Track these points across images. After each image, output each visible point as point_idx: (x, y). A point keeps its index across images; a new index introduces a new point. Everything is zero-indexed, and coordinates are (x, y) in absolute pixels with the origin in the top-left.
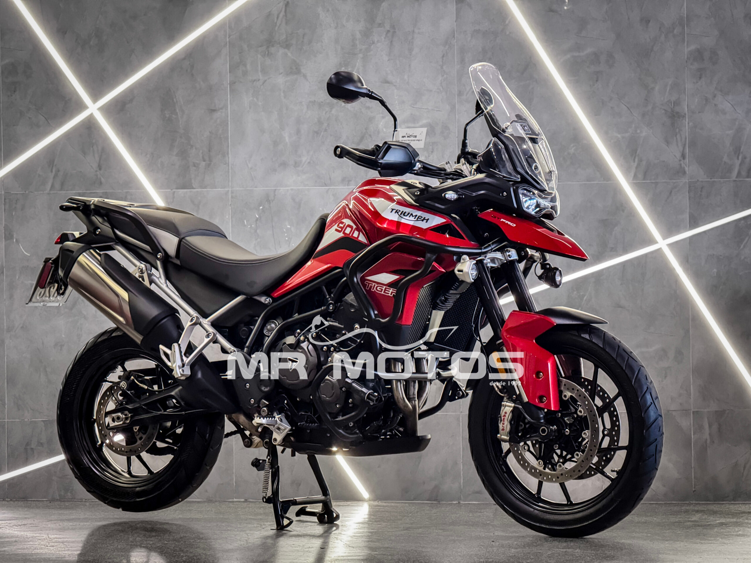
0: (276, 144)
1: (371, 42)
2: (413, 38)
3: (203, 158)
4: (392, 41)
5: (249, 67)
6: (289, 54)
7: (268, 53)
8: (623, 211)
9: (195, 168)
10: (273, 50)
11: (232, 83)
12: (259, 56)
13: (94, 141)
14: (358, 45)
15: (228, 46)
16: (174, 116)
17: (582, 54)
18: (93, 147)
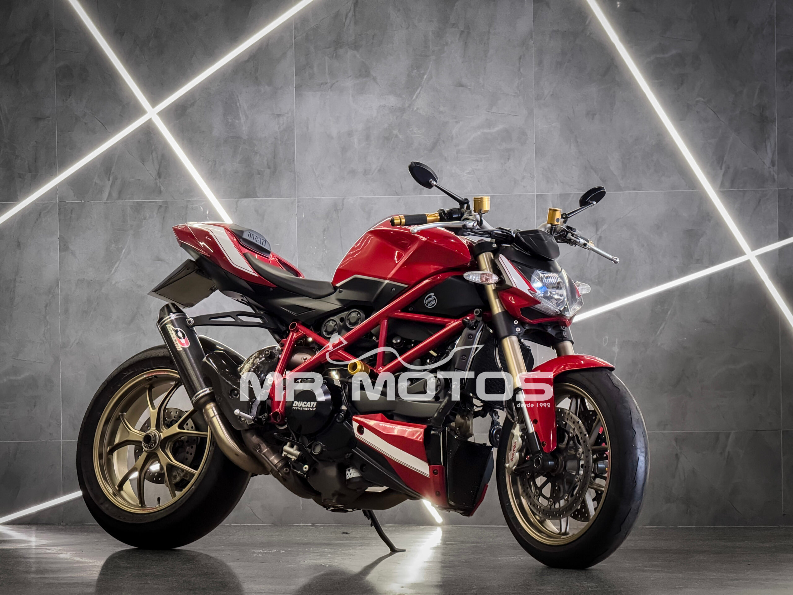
0: (344, 150)
1: (445, 43)
2: (488, 39)
3: (268, 165)
4: (466, 43)
5: (315, 69)
6: (358, 56)
7: (336, 54)
8: (709, 220)
9: (259, 176)
10: (341, 51)
11: (298, 87)
12: (327, 58)
13: (153, 147)
14: (431, 47)
15: (294, 48)
16: (237, 121)
17: (666, 56)
18: (152, 153)
